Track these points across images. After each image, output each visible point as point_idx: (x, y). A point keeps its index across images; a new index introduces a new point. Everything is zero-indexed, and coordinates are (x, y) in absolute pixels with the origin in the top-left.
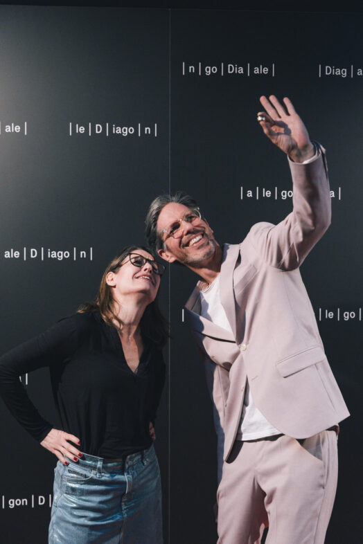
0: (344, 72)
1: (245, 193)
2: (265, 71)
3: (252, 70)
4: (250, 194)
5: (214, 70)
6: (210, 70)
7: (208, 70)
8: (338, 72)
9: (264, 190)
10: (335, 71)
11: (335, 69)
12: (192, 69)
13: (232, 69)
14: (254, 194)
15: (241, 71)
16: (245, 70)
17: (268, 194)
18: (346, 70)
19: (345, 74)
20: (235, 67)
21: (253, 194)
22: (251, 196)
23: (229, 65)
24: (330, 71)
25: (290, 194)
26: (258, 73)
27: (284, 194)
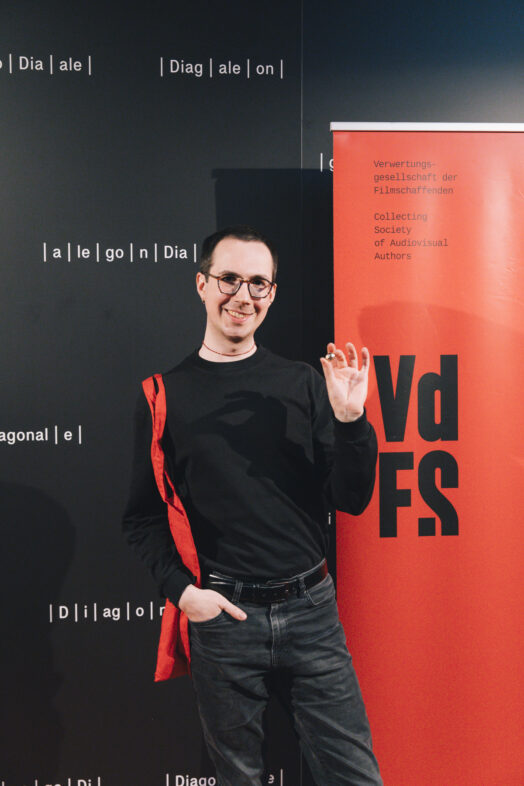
0: (199, 68)
1: (50, 253)
2: (77, 66)
3: (57, 65)
4: (57, 253)
8: (190, 69)
9: (79, 247)
10: (185, 67)
11: (185, 63)
13: (25, 63)
14: (64, 253)
15: (40, 66)
16: (46, 65)
17: (85, 253)
18: (201, 66)
19: (201, 71)
20: (30, 60)
21: (61, 254)
22: (59, 256)
23: (21, 58)
24: (176, 66)
25: (119, 253)
26: (66, 69)
27: (110, 253)
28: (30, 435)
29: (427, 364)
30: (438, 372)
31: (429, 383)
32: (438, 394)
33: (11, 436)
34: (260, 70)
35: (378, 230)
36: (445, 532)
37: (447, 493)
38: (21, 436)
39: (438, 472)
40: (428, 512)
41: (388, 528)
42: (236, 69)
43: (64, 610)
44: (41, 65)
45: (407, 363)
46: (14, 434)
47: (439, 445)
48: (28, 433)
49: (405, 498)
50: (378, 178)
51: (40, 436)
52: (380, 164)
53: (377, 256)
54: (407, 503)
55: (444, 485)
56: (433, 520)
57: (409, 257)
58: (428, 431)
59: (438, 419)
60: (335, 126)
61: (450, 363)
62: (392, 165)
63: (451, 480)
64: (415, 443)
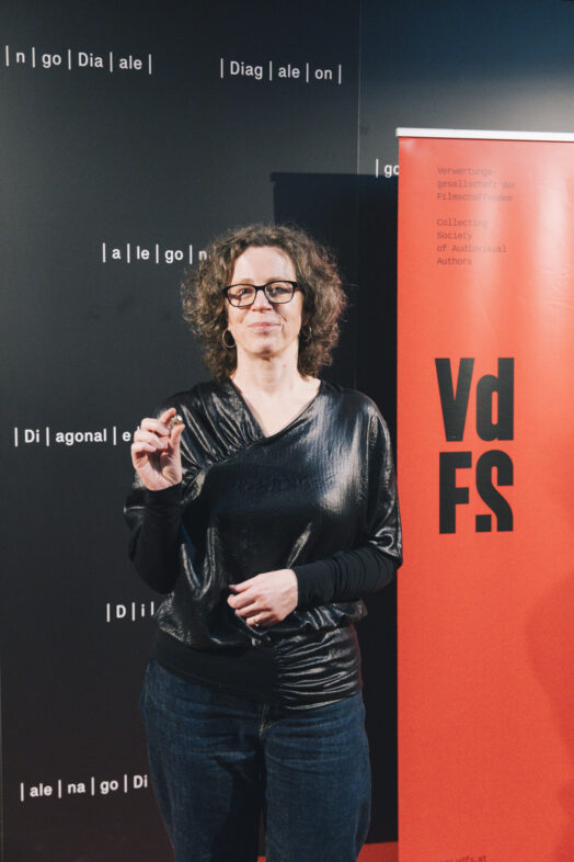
0: (258, 71)
1: (109, 253)
2: (138, 64)
3: (116, 63)
4: (117, 254)
5: (57, 60)
6: (49, 61)
7: (47, 59)
8: (250, 71)
9: (138, 248)
10: (245, 70)
11: (245, 66)
12: (21, 56)
13: (85, 60)
14: (124, 254)
15: (99, 63)
16: (106, 62)
17: (145, 254)
18: (261, 68)
19: (261, 74)
20: (89, 57)
21: (121, 255)
22: (118, 257)
23: (80, 54)
24: (236, 68)
25: (179, 255)
26: (126, 67)
27: (169, 255)
28: (89, 436)
29: (485, 367)
30: (496, 375)
31: (487, 385)
32: (495, 396)
33: (69, 437)
34: (319, 74)
35: (441, 235)
36: (500, 529)
37: (503, 490)
38: (79, 437)
39: (495, 470)
40: (485, 510)
41: (447, 524)
42: (296, 73)
43: (121, 610)
44: (101, 61)
45: (466, 365)
46: (72, 434)
47: (497, 445)
48: (86, 434)
49: (463, 496)
50: (441, 185)
51: (99, 437)
52: (442, 171)
53: (440, 261)
54: (465, 500)
55: (500, 483)
56: (489, 517)
57: (470, 262)
58: (486, 432)
59: (495, 421)
60: (401, 132)
61: (507, 366)
62: (455, 172)
63: (507, 478)
64: (473, 444)
